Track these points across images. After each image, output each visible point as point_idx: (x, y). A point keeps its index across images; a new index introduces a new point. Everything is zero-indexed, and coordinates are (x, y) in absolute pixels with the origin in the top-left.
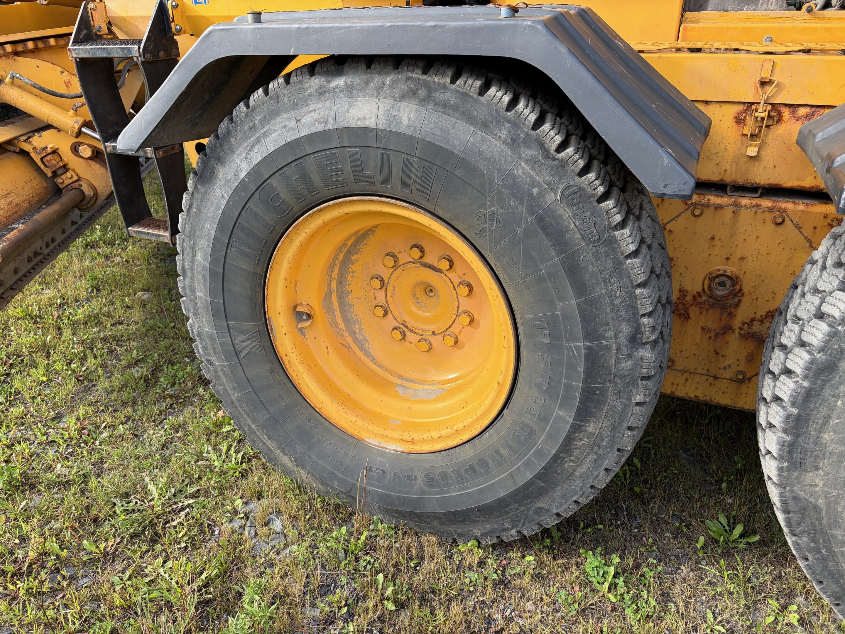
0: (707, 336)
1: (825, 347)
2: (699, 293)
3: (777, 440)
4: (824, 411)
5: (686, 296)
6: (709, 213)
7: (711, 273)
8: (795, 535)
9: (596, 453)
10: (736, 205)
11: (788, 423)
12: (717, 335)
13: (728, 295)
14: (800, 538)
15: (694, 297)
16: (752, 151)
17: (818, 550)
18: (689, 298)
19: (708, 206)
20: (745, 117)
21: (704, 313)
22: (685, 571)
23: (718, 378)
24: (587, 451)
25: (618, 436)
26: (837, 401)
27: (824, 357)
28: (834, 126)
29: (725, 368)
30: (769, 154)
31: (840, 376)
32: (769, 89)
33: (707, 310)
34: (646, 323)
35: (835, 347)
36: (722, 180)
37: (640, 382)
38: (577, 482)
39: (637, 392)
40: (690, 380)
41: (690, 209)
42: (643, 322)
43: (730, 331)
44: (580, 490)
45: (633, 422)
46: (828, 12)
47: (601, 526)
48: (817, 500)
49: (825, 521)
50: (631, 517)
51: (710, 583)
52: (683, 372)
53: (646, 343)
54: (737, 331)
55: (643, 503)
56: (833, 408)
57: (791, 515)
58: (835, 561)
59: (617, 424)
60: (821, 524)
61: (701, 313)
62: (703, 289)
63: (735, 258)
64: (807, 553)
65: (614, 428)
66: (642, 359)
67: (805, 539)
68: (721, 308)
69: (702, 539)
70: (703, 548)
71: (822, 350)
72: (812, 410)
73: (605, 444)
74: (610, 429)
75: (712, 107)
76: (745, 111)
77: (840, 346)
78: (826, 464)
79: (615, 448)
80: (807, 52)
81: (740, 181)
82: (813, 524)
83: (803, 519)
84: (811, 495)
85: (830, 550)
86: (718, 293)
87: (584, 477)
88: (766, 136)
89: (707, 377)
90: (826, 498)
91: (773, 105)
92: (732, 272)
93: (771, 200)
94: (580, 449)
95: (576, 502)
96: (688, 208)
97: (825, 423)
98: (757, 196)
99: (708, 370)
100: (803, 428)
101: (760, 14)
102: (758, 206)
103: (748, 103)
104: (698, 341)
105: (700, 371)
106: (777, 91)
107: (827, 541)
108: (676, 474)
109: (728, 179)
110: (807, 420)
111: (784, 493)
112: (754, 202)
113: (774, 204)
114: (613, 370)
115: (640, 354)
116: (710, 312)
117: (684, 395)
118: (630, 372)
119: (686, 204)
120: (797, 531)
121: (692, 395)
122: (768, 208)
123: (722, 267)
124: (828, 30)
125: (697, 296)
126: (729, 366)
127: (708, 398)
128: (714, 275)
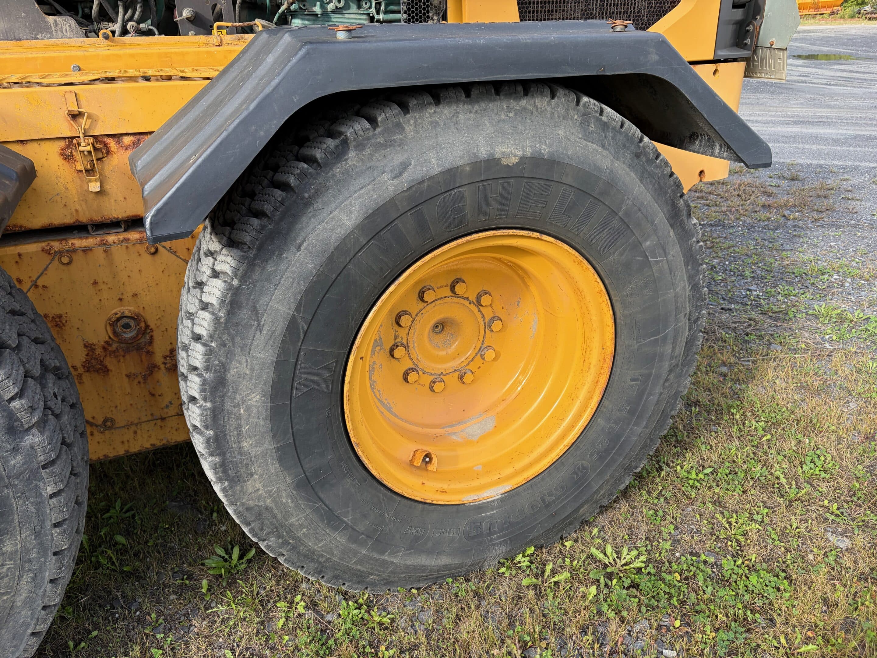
0: (136, 382)
1: (208, 365)
2: (107, 342)
3: (209, 466)
4: (233, 423)
5: (95, 349)
6: (78, 258)
7: (110, 319)
8: (264, 540)
9: (30, 570)
10: (103, 243)
11: (211, 446)
12: (145, 378)
13: (137, 335)
14: (269, 540)
15: (104, 348)
16: (95, 187)
17: (286, 543)
18: (99, 351)
19: (75, 251)
20: (71, 153)
21: (122, 361)
22: (197, 624)
23: (165, 418)
24: (17, 574)
25: (47, 540)
26: (239, 410)
27: (211, 375)
28: (148, 153)
29: (167, 407)
30: (112, 186)
31: (232, 387)
32: (83, 121)
33: (124, 356)
34: (18, 406)
35: (216, 362)
36: (77, 221)
37: (43, 472)
38: (23, 613)
39: (45, 484)
40: (139, 432)
41: (56, 258)
42: (15, 407)
43: (156, 369)
44: (32, 619)
45: (56, 517)
46: (127, 38)
47: (95, 633)
48: (265, 502)
49: (279, 516)
50: (129, 601)
51: (223, 621)
52: (128, 426)
53: (30, 428)
54: (162, 366)
55: (139, 578)
56: (239, 418)
57: (253, 525)
58: (302, 544)
59: (39, 527)
60: (278, 520)
61: (119, 361)
62: (110, 338)
63: (128, 296)
64: (280, 550)
65: (37, 534)
66: (32, 447)
67: (273, 539)
68: (137, 350)
69: (205, 582)
70: (209, 590)
71: (207, 369)
72: (224, 426)
73: (35, 555)
74: (33, 537)
75: (29, 146)
76: (68, 147)
77: (220, 361)
78: (256, 468)
79: (50, 553)
80: (112, 80)
81: (97, 218)
82: (272, 524)
83: (263, 523)
84: (259, 500)
85: (295, 538)
86: (126, 336)
87: (29, 602)
88: (102, 169)
89: (154, 422)
90: (270, 496)
91: (94, 137)
92: (130, 311)
93: (137, 232)
94: (7, 576)
95: (33, 634)
96: (54, 258)
97: (239, 434)
98: (122, 230)
99: (152, 415)
100: (224, 446)
101: (58, 42)
102: (127, 240)
103: (68, 138)
104: (128, 390)
105: (144, 419)
106: (92, 122)
107: (289, 532)
108: (168, 528)
109: (84, 219)
110: (225, 437)
111: (237, 509)
112: (121, 237)
113: (142, 235)
114: (3, 473)
115: (27, 442)
116: (127, 357)
117: (140, 448)
118: (25, 466)
119: (49, 254)
120: (263, 536)
121: (148, 445)
122: (137, 240)
123: (119, 309)
124: (132, 56)
125: (106, 346)
126: (170, 403)
127: (164, 442)
128: (113, 320)
